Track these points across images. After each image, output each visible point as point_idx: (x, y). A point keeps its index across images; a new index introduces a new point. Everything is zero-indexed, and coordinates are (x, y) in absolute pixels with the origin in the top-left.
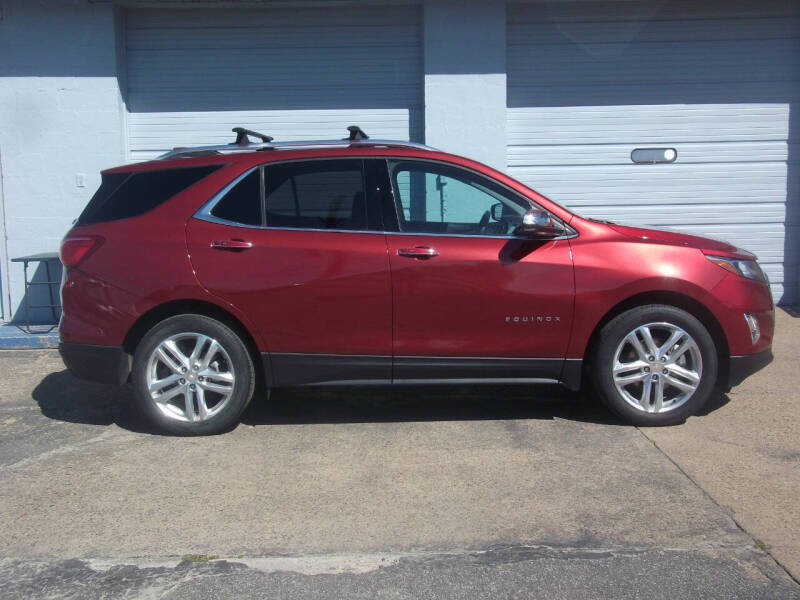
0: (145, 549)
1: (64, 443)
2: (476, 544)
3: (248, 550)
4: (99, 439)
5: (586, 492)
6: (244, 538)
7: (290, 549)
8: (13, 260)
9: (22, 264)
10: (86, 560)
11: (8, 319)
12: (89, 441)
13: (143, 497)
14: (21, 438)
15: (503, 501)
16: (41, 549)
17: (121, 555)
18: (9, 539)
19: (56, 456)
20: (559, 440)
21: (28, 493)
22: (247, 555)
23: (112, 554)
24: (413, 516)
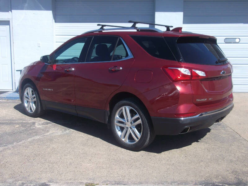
0: (70, 180)
1: (36, 135)
2: (197, 182)
3: (110, 181)
4: (48, 134)
5: (231, 161)
6: (107, 176)
7: (126, 182)
8: (17, 71)
9: (20, 72)
10: (49, 184)
11: (14, 90)
12: (45, 135)
13: (66, 157)
14: (21, 132)
15: (201, 164)
16: (31, 178)
17: (62, 182)
18: (19, 173)
19: (34, 140)
20: (213, 140)
21: (25, 154)
22: (109, 183)
23: (58, 181)
24: (168, 169)
